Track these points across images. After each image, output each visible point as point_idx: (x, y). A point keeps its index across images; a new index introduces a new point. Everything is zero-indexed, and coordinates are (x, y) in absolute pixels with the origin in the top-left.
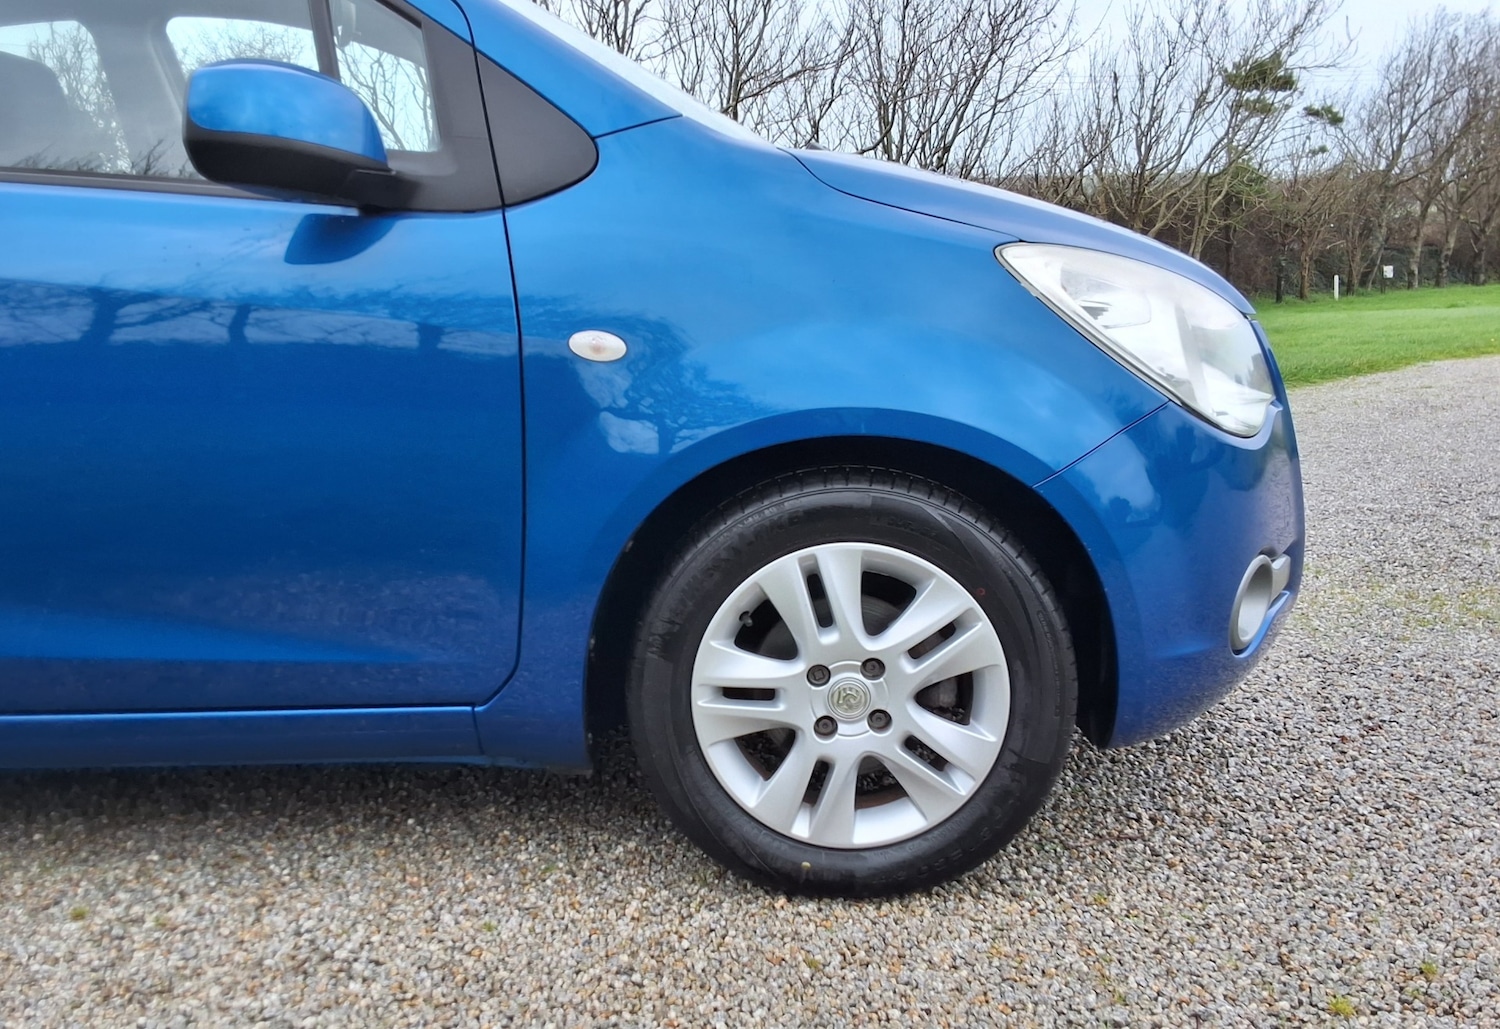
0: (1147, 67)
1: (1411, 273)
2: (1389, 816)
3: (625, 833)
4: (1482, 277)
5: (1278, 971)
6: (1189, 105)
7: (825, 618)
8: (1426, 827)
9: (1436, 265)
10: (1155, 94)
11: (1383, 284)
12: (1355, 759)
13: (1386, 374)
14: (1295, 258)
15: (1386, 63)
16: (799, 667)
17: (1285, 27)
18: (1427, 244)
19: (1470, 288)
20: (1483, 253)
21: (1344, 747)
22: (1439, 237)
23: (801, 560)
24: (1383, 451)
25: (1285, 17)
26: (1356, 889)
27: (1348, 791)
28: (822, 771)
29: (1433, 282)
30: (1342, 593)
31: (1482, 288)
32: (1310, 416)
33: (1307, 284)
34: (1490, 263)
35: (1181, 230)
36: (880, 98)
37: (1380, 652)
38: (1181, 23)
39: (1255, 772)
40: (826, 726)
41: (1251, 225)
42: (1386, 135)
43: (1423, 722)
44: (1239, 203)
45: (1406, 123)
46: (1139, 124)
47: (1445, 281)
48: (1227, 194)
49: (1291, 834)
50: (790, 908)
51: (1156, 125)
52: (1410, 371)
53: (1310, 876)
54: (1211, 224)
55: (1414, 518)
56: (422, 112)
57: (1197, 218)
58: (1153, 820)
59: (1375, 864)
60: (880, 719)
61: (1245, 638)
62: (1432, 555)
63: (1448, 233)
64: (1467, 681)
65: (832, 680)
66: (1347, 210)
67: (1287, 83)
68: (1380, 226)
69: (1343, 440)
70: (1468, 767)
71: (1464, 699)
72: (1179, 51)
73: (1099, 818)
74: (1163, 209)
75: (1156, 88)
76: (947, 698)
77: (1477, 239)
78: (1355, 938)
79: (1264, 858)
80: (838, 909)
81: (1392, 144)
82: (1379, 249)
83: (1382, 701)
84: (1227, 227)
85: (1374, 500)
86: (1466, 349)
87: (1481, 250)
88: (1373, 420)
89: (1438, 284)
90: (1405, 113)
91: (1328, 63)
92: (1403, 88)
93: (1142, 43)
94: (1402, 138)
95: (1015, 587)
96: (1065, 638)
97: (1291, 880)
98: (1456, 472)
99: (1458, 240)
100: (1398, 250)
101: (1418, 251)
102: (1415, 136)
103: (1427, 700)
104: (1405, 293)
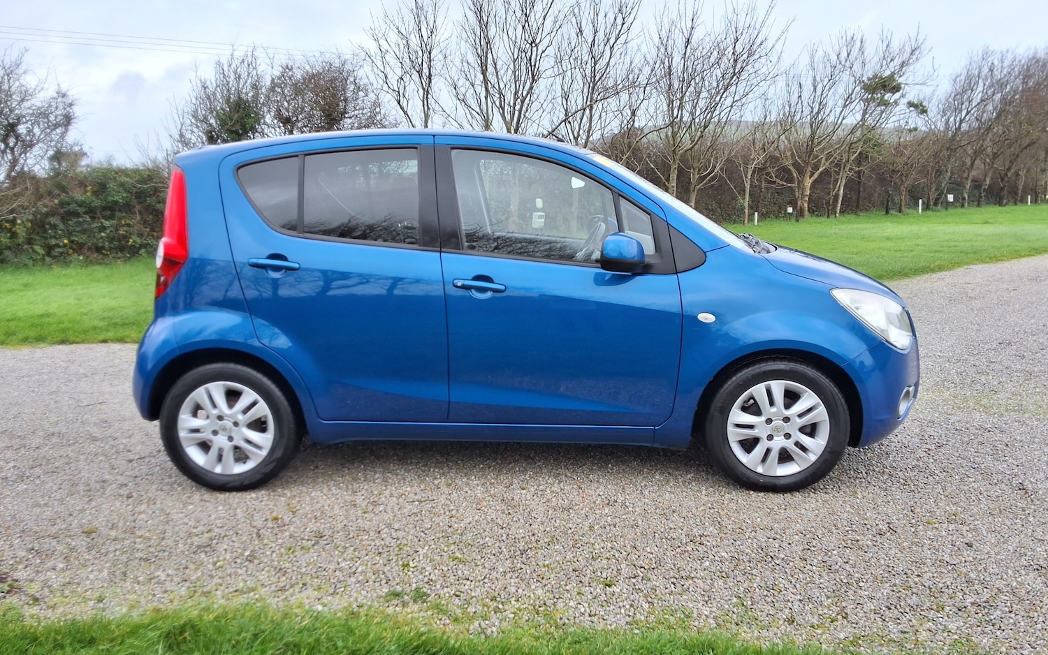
0: (818, 79)
1: (964, 199)
2: (945, 474)
3: (688, 472)
4: (1005, 201)
5: (911, 513)
6: (841, 103)
7: (772, 403)
8: (957, 477)
9: (978, 193)
10: (822, 94)
11: (947, 205)
12: (933, 456)
13: (947, 273)
14: (897, 188)
15: (954, 78)
16: (763, 419)
17: (897, 62)
18: (973, 181)
19: (998, 208)
20: (1006, 188)
21: (930, 452)
22: (980, 177)
23: (765, 385)
24: (945, 324)
25: (898, 56)
26: (934, 494)
27: (931, 466)
28: (768, 451)
29: (976, 204)
30: (927, 394)
31: (1003, 208)
32: (909, 300)
33: (903, 204)
34: (1009, 193)
35: (833, 172)
36: (669, 96)
37: (942, 419)
38: (838, 56)
39: (899, 459)
40: (770, 437)
41: (872, 169)
42: (952, 119)
43: (957, 445)
44: (867, 157)
45: (964, 113)
46: (812, 112)
47: (983, 203)
48: (861, 153)
49: (913, 478)
50: (755, 494)
51: (822, 113)
52: (960, 270)
53: (919, 490)
54: (851, 169)
55: (958, 361)
56: (421, 103)
57: (842, 165)
58: (866, 473)
59: (940, 487)
60: (788, 436)
61: (900, 414)
62: (965, 379)
63: (986, 176)
64: (975, 431)
65: (773, 423)
66: (928, 162)
67: (896, 89)
68: (947, 171)
69: (926, 316)
70: (972, 460)
71: (973, 437)
72: (837, 72)
73: (848, 472)
74: (823, 160)
75: (823, 91)
76: (808, 430)
77: (1002, 179)
78: (934, 506)
79: (904, 485)
80: (771, 495)
81: (955, 123)
82: (946, 185)
83: (943, 437)
84: (859, 171)
85: (940, 351)
86: (990, 258)
87: (1004, 186)
88: (940, 304)
89: (979, 205)
90: (964, 107)
91: (921, 82)
92: (964, 92)
93: (816, 66)
94: (961, 121)
95: (833, 396)
96: (847, 412)
97: (913, 491)
98: (978, 337)
99: (992, 179)
100: (956, 184)
101: (968, 186)
102: (969, 120)
103: (959, 437)
104: (959, 210)
